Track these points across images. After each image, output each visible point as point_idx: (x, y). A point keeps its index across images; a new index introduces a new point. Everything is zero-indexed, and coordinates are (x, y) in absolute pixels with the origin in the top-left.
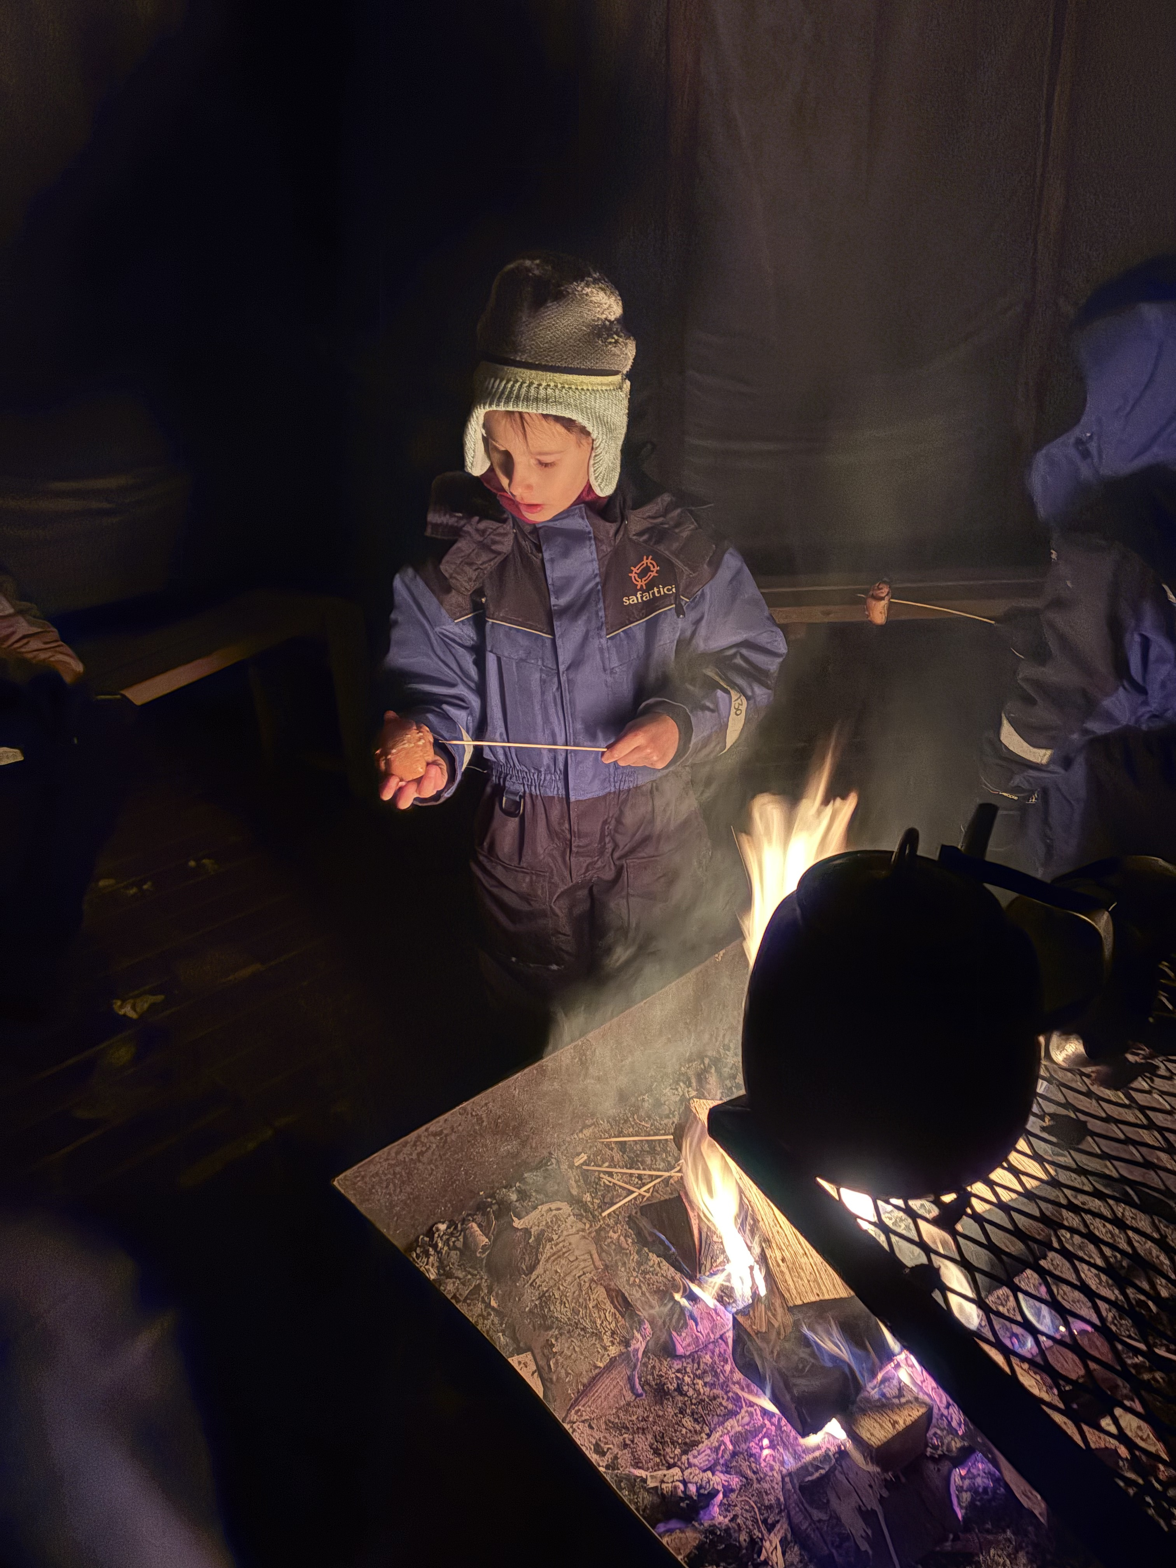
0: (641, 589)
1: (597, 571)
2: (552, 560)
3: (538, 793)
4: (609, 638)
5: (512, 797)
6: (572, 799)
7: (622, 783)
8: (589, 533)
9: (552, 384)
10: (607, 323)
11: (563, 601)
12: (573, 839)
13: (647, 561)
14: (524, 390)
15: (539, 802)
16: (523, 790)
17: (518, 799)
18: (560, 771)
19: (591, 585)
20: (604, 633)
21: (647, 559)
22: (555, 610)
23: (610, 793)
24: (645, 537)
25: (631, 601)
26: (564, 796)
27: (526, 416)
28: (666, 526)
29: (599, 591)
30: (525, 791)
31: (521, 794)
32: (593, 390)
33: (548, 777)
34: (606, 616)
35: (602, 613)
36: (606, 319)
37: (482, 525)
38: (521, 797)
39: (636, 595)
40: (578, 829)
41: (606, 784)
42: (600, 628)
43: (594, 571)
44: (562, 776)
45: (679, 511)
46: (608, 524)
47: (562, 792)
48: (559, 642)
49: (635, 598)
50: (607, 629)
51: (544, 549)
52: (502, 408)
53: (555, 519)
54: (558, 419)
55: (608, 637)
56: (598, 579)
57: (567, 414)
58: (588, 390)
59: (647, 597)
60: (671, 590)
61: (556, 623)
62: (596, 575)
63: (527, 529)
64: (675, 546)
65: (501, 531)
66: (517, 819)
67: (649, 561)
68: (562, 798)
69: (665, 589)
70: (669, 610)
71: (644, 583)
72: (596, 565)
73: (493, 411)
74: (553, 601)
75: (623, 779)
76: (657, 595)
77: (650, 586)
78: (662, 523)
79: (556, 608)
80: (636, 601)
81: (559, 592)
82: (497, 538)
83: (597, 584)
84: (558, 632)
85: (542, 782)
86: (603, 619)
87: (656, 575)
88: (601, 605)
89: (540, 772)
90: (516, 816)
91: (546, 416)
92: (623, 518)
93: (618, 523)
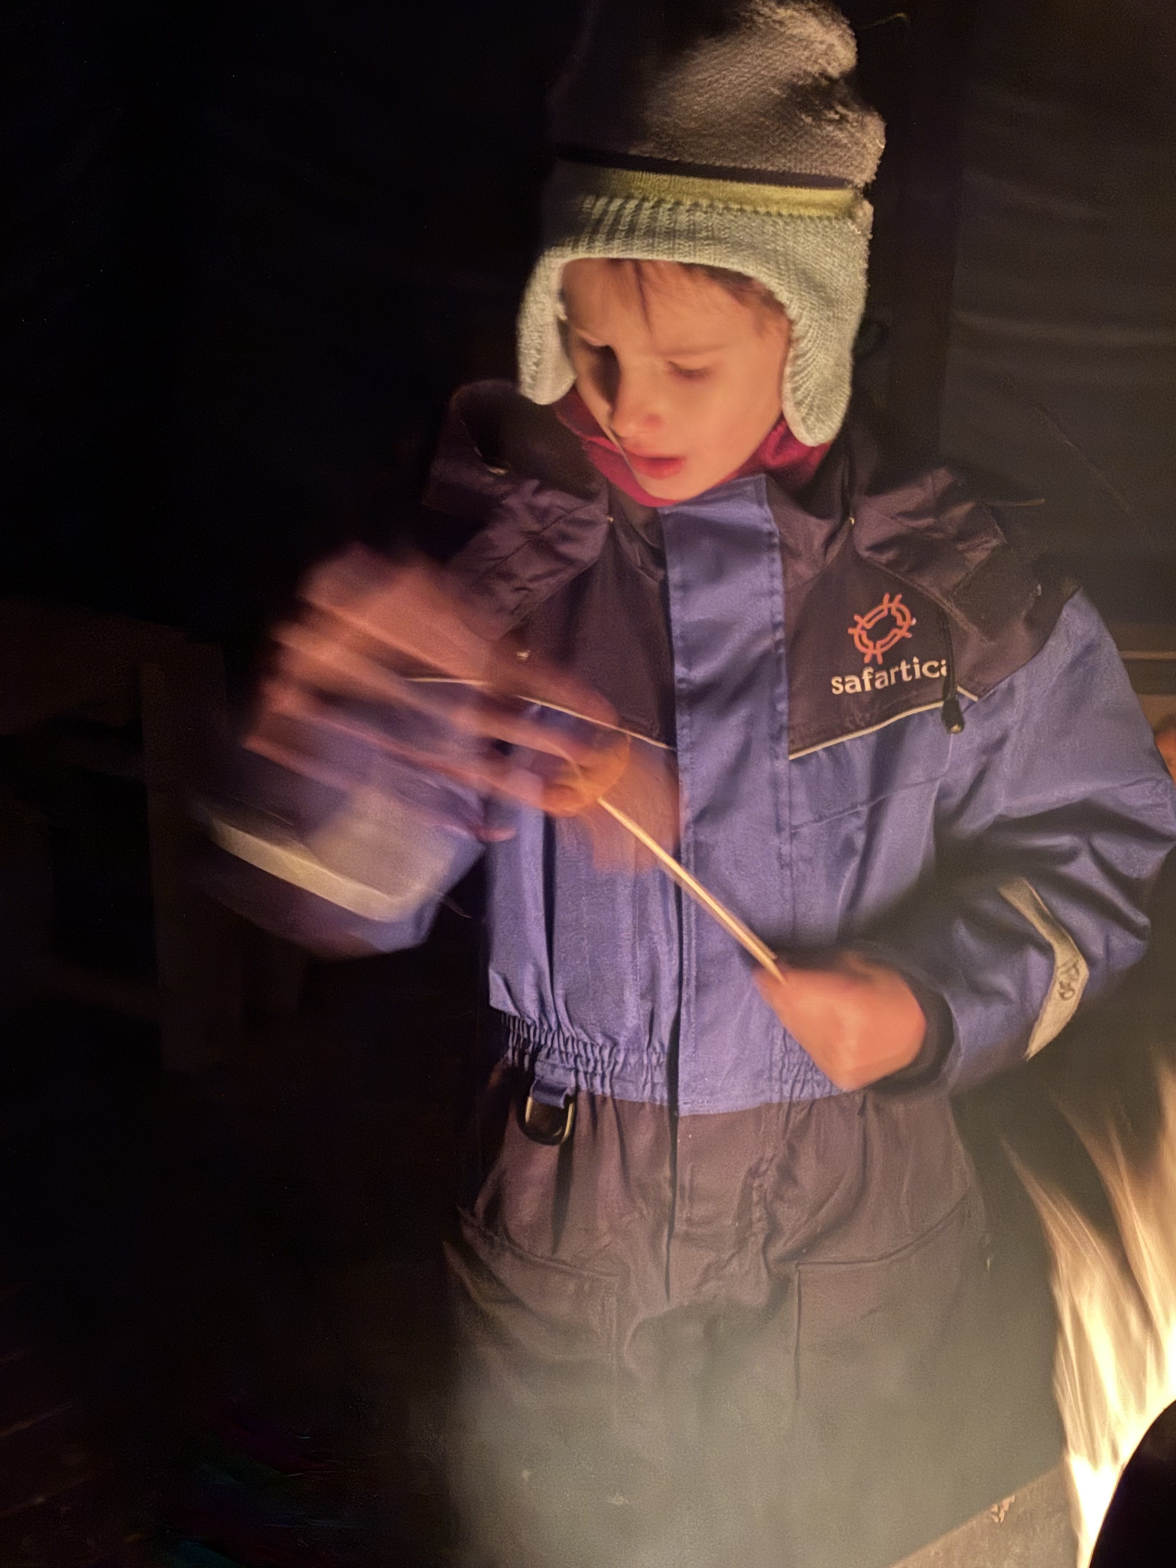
0: (873, 662)
1: (780, 618)
2: (685, 587)
3: (608, 1091)
4: (793, 761)
5: (547, 1099)
6: (684, 1109)
7: (798, 1086)
8: (771, 534)
9: (704, 203)
10: (824, 82)
11: (701, 673)
12: (678, 1202)
13: (891, 605)
14: (645, 214)
15: (608, 1114)
16: (573, 1085)
17: (561, 1102)
18: (662, 1045)
19: (766, 643)
20: (784, 745)
21: (891, 600)
22: (681, 690)
23: (768, 1106)
24: (889, 555)
25: (847, 687)
26: (665, 1104)
27: (649, 271)
28: (937, 535)
29: (779, 660)
30: (578, 1088)
31: (569, 1092)
32: (791, 215)
33: (633, 1060)
34: (791, 712)
35: (782, 706)
36: (821, 74)
37: (545, 500)
38: (568, 1100)
39: (860, 676)
40: (692, 1181)
41: (763, 1084)
42: (775, 738)
43: (773, 615)
44: (664, 1059)
45: (967, 507)
46: (813, 520)
47: (662, 1094)
48: (684, 760)
49: (857, 681)
50: (792, 742)
51: (669, 558)
52: (599, 252)
53: (700, 500)
54: (716, 274)
55: (792, 757)
56: (780, 635)
57: (733, 264)
58: (780, 215)
59: (883, 680)
60: (939, 668)
61: (681, 719)
62: (775, 626)
63: (639, 518)
64: (956, 577)
65: (581, 515)
66: (556, 1149)
67: (894, 605)
68: (661, 1107)
69: (925, 668)
70: (930, 712)
71: (879, 652)
72: (778, 600)
73: (581, 260)
74: (680, 671)
75: (801, 1077)
76: (906, 678)
77: (891, 659)
78: (929, 529)
79: (683, 686)
80: (858, 688)
81: (692, 656)
82: (570, 530)
83: (777, 644)
84: (684, 736)
85: (618, 1068)
86: (785, 719)
87: (909, 635)
88: (782, 689)
89: (615, 1044)
90: (553, 1143)
91: (689, 268)
92: (847, 510)
93: (836, 520)
